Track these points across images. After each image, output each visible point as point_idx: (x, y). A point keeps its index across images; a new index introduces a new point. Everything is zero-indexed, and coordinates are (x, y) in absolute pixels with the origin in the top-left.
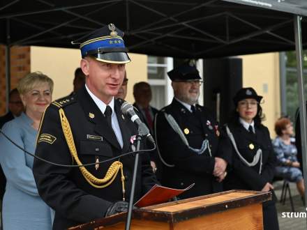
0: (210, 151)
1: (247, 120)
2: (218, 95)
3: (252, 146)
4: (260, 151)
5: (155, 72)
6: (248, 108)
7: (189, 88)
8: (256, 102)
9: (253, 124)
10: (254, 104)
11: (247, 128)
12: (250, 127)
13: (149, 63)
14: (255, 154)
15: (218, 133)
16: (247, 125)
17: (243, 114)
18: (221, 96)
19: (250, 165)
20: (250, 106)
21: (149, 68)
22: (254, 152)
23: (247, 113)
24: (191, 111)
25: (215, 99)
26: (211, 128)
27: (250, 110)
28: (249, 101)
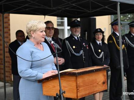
0: (83, 54)
1: (99, 41)
2: (86, 33)
3: (100, 51)
4: (103, 52)
5: (60, 23)
6: (98, 36)
7: (75, 30)
8: (102, 34)
9: (101, 42)
10: (101, 34)
11: (99, 44)
12: (100, 43)
13: (57, 20)
14: (101, 54)
15: (88, 48)
16: (98, 42)
17: (97, 38)
18: (87, 33)
19: (98, 58)
20: (99, 35)
21: (58, 22)
22: (101, 53)
23: (98, 38)
24: (77, 39)
25: (85, 34)
26: (85, 46)
27: (100, 37)
28: (99, 33)
